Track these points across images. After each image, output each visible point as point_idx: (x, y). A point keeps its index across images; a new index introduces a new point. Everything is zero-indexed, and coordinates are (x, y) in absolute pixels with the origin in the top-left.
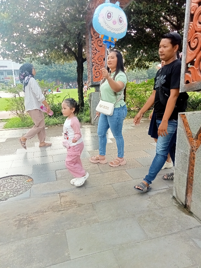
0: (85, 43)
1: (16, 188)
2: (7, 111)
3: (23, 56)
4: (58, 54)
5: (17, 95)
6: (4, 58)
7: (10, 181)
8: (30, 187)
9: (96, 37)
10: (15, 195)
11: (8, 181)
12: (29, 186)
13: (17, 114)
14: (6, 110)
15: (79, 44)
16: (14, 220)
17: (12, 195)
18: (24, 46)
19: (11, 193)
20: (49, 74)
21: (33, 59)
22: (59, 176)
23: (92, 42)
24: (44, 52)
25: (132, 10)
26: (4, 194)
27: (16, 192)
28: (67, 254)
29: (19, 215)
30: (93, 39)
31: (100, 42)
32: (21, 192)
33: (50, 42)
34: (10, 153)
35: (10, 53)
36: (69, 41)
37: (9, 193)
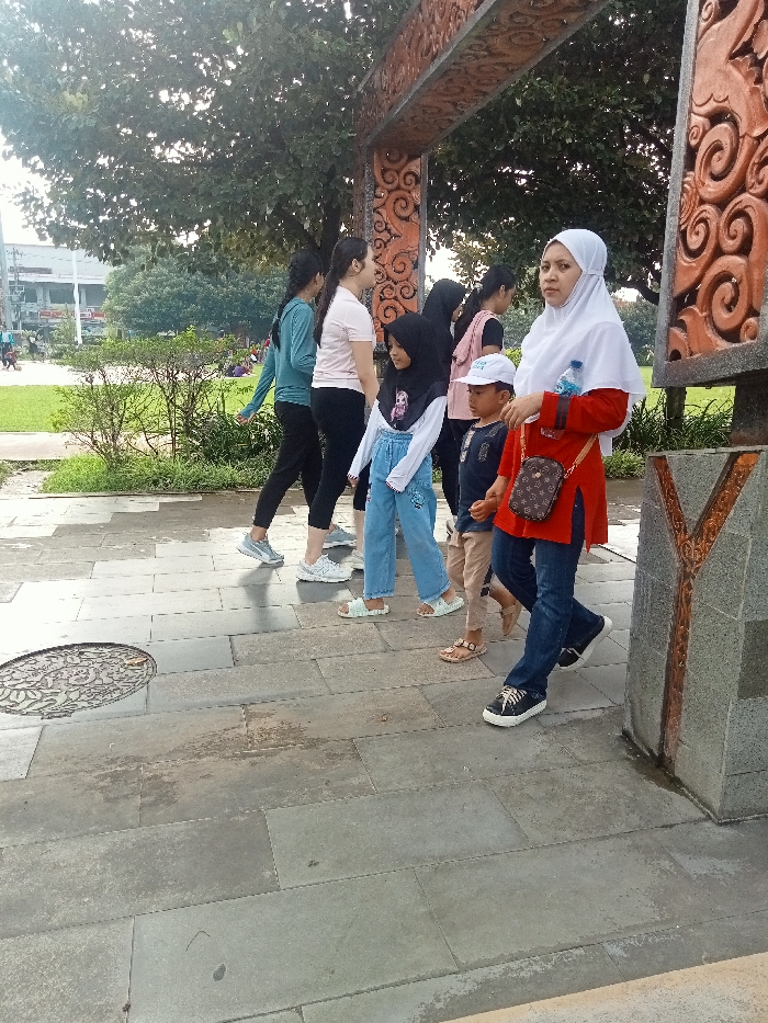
0: (351, 205)
1: (97, 682)
2: (57, 430)
3: (126, 237)
4: (252, 236)
5: (97, 375)
6: (57, 241)
7: (77, 660)
8: (145, 680)
9: (390, 187)
10: (95, 702)
11: (69, 660)
12: (141, 680)
13: (95, 442)
14: (57, 427)
15: (327, 207)
16: (96, 774)
17: (85, 704)
18: (133, 203)
19: (83, 697)
20: (206, 306)
21: (162, 252)
22: (242, 654)
23: (377, 202)
24: (202, 227)
25: (518, 102)
26: (60, 699)
27: (100, 694)
28: (268, 874)
29: (113, 761)
30: (378, 192)
31: (403, 203)
32: (115, 696)
33: (226, 195)
34: (71, 572)
35: (82, 226)
36: (292, 196)
37: (73, 696)
